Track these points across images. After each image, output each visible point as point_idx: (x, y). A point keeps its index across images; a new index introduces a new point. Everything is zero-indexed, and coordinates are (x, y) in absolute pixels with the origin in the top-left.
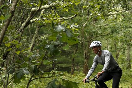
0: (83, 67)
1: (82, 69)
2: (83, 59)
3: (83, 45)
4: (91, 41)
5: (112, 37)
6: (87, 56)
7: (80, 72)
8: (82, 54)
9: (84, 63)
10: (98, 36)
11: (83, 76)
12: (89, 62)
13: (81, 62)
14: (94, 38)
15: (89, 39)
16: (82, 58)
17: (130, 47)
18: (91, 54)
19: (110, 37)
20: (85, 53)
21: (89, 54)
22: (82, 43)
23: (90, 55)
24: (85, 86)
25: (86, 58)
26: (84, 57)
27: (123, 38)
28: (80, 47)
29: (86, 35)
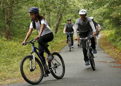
0: (5, 32)
1: (4, 33)
2: (4, 25)
3: (5, 11)
4: (12, 6)
5: (32, 3)
6: (9, 21)
7: (2, 36)
8: (4, 19)
9: (6, 28)
10: (19, 3)
11: (5, 41)
12: (10, 27)
13: (3, 27)
14: (15, 4)
15: (11, 5)
16: (4, 23)
17: (50, 13)
18: (13, 19)
19: (30, 3)
20: (7, 19)
21: (10, 19)
22: (4, 9)
23: (12, 21)
24: (7, 50)
25: (7, 23)
26: (6, 22)
27: (43, 3)
28: (2, 13)
29: (8, 1)
